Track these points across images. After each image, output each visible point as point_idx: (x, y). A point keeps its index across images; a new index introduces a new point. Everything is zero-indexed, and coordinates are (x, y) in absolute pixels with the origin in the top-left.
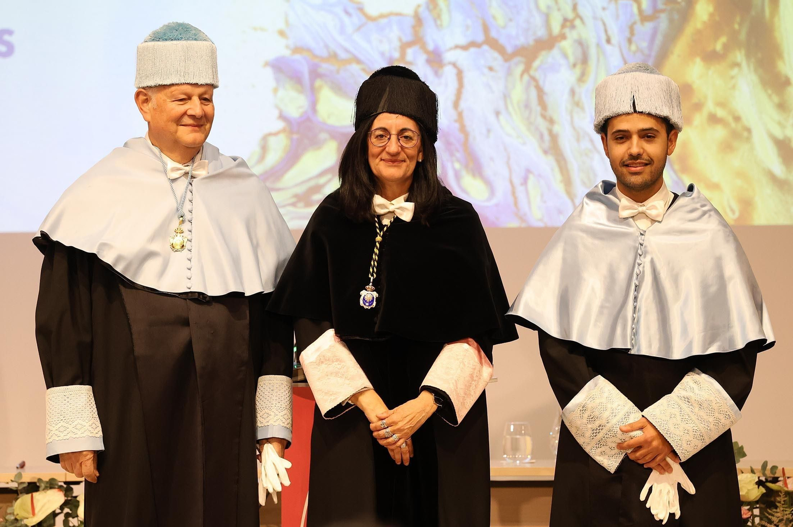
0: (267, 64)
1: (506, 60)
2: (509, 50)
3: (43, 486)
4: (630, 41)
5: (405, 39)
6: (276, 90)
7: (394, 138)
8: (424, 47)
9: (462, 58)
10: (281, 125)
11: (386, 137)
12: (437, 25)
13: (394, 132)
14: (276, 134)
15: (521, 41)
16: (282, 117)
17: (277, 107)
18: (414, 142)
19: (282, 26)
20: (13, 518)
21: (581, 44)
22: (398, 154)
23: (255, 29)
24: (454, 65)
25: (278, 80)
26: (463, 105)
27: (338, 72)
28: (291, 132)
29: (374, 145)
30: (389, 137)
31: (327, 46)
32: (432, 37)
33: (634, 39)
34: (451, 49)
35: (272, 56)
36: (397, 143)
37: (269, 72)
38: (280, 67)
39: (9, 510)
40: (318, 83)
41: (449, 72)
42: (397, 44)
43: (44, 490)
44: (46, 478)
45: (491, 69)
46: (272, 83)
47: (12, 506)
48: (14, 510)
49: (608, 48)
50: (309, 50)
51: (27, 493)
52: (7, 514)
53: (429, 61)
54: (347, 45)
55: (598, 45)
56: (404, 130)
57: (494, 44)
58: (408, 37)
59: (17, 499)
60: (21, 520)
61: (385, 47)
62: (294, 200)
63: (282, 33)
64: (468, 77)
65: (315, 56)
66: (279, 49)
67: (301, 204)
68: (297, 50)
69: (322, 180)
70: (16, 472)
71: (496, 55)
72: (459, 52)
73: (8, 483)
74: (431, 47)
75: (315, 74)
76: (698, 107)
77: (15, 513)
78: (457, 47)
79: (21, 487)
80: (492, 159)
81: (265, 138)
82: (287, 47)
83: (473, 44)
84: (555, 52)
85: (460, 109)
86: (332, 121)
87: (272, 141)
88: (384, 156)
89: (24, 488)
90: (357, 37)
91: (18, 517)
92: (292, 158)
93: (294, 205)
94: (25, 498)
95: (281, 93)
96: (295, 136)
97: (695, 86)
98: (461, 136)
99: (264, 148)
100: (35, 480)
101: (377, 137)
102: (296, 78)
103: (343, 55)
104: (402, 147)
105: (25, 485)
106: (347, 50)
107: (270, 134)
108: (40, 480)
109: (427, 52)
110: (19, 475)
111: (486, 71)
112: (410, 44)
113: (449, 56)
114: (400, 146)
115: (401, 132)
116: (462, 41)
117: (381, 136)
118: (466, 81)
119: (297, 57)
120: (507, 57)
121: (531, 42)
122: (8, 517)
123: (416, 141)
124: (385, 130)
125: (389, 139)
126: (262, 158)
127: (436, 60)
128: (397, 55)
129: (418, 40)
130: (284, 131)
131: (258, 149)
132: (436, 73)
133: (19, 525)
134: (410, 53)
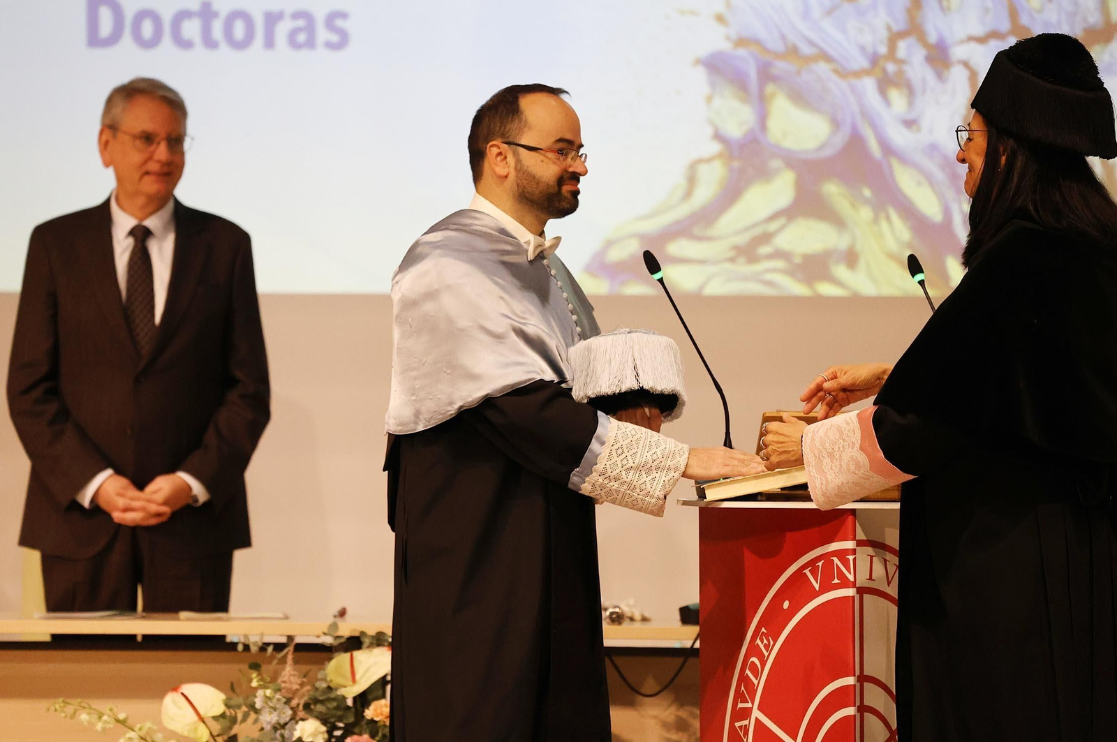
0: (698, 62)
3: (367, 641)
5: (895, 28)
6: (709, 99)
8: (922, 39)
9: (976, 54)
10: (716, 147)
12: (942, 8)
14: (709, 160)
16: (718, 137)
17: (711, 122)
19: (720, 8)
20: (324, 685)
23: (683, 12)
24: (966, 64)
25: (713, 85)
27: (799, 73)
28: (730, 158)
31: (783, 37)
32: (935, 24)
34: (962, 42)
35: (704, 50)
37: (701, 73)
38: (716, 66)
39: (320, 675)
40: (770, 88)
41: (958, 75)
42: (884, 34)
43: (368, 647)
44: (372, 631)
46: (705, 89)
47: (324, 670)
48: (326, 674)
50: (757, 42)
51: (346, 651)
52: (317, 680)
53: (929, 59)
54: (812, 35)
58: (899, 24)
59: (330, 659)
60: (336, 689)
61: (867, 39)
62: (732, 254)
63: (720, 19)
65: (767, 51)
66: (716, 40)
67: (742, 260)
68: (741, 42)
69: (773, 226)
70: (331, 620)
72: (974, 45)
73: (318, 637)
74: (932, 38)
75: (766, 75)
77: (328, 679)
78: (971, 39)
79: (336, 643)
81: (693, 167)
82: (728, 38)
83: (994, 36)
86: (788, 144)
87: (703, 170)
89: (341, 644)
90: (828, 25)
91: (332, 685)
92: (731, 194)
93: (732, 260)
94: (342, 659)
95: (717, 102)
96: (736, 164)
99: (692, 181)
100: (357, 634)
102: (739, 82)
103: (806, 49)
105: (342, 640)
106: (812, 43)
107: (700, 161)
108: (363, 633)
109: (927, 46)
110: (334, 626)
112: (902, 35)
113: (958, 52)
116: (979, 31)
119: (741, 52)
122: (318, 684)
126: (688, 193)
127: (939, 57)
128: (883, 50)
129: (914, 29)
130: (720, 156)
131: (682, 182)
132: (940, 76)
133: (332, 695)
134: (903, 47)
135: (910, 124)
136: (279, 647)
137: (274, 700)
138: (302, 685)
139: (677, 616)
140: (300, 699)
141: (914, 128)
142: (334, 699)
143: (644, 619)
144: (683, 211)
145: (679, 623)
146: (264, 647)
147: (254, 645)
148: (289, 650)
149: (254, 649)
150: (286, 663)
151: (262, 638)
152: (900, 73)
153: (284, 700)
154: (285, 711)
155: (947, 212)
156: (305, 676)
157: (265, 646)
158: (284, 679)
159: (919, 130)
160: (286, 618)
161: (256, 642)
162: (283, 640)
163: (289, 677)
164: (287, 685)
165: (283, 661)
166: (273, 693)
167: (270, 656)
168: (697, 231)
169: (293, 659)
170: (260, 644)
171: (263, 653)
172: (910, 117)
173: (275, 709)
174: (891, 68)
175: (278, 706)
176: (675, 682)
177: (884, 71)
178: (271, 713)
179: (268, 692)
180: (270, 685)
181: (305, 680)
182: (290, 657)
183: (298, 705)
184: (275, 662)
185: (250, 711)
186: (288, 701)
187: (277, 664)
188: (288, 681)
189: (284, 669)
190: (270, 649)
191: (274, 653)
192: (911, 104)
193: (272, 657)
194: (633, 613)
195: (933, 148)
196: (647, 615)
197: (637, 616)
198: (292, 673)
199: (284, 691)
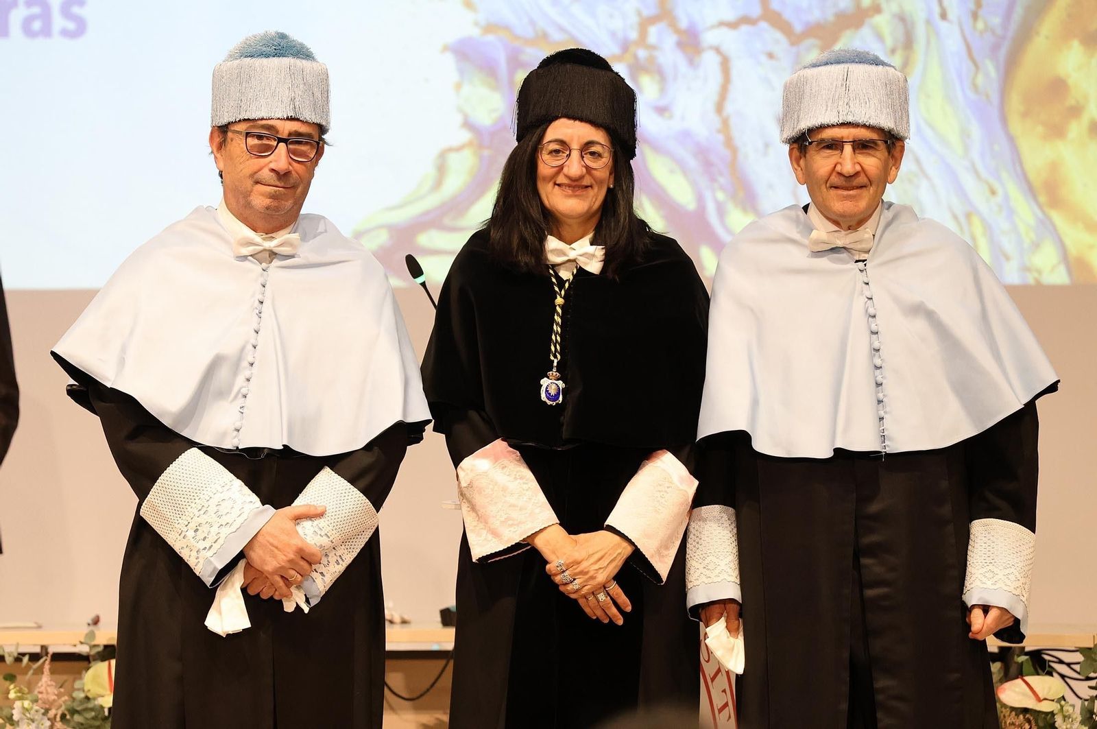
0: (446, 48)
1: (793, 44)
2: (798, 28)
4: (975, 16)
5: (646, 13)
6: (458, 86)
7: (575, 154)
8: (673, 24)
9: (729, 40)
10: (465, 136)
11: (563, 153)
13: (575, 146)
14: (459, 149)
15: (816, 15)
16: (468, 125)
17: (460, 110)
18: (604, 160)
20: (82, 695)
21: (902, 19)
22: (582, 177)
24: (717, 50)
25: (461, 72)
26: (729, 108)
28: (481, 146)
29: (546, 164)
30: (568, 153)
31: (532, 23)
32: (685, 10)
33: (981, 12)
34: (713, 27)
35: (452, 37)
36: (580, 162)
37: (449, 60)
38: (465, 53)
39: (77, 685)
41: (710, 61)
42: (634, 19)
45: (771, 56)
46: (454, 76)
47: (81, 678)
48: (83, 684)
49: (943, 25)
50: (507, 28)
51: (103, 660)
52: (74, 690)
53: (680, 45)
54: (562, 21)
55: (929, 22)
56: (590, 143)
57: (776, 20)
58: (650, 10)
59: (88, 669)
60: (95, 699)
61: (617, 24)
63: (468, 4)
64: (737, 67)
65: (517, 37)
66: (464, 26)
68: (489, 28)
70: (86, 630)
71: (778, 35)
72: (724, 30)
73: (75, 646)
74: (683, 24)
75: (516, 63)
76: (1076, 111)
77: (86, 689)
78: (722, 24)
79: (94, 652)
80: (771, 186)
81: (443, 156)
82: (476, 24)
83: (745, 20)
84: (865, 31)
85: (725, 114)
87: (453, 158)
88: (561, 179)
89: (98, 653)
90: (576, 10)
91: (90, 695)
92: (482, 184)
94: (99, 668)
95: (466, 90)
96: (486, 153)
97: (1071, 82)
98: (727, 153)
99: (441, 170)
101: (551, 152)
102: (488, 69)
103: (556, 36)
104: (587, 167)
105: (100, 649)
106: (561, 29)
107: (450, 150)
109: (677, 31)
110: (91, 635)
111: (763, 59)
112: (653, 20)
113: (710, 38)
114: (585, 167)
115: (586, 147)
116: (730, 16)
117: (557, 151)
118: (734, 73)
119: (490, 38)
120: (794, 39)
121: (830, 17)
122: (75, 694)
123: (606, 159)
124: (562, 142)
125: (569, 156)
126: (438, 184)
127: (690, 43)
128: (634, 35)
129: (664, 14)
130: (470, 144)
131: (432, 172)
132: (691, 62)
133: (90, 705)
134: (653, 32)
135: (662, 110)
136: (34, 657)
137: (33, 712)
138: (59, 695)
139: (439, 619)
140: (57, 710)
141: (667, 114)
142: (92, 709)
143: (404, 622)
144: (432, 201)
145: (440, 625)
146: (19, 659)
147: (10, 656)
148: (46, 660)
149: (9, 660)
150: (43, 673)
151: (17, 648)
152: (652, 59)
153: (43, 711)
154: (43, 722)
155: (700, 199)
156: (61, 687)
157: (21, 657)
158: (41, 690)
159: (671, 117)
160: (39, 627)
161: (12, 652)
162: (37, 650)
163: (46, 688)
164: (44, 696)
165: (40, 671)
166: (31, 703)
167: (25, 667)
168: (447, 221)
169: (50, 669)
170: (16, 655)
171: (18, 664)
172: (663, 103)
173: (33, 721)
174: (642, 54)
175: (36, 717)
176: (436, 685)
177: (635, 57)
178: (29, 724)
179: (27, 704)
180: (28, 696)
181: (62, 690)
182: (47, 667)
183: (56, 715)
184: (31, 672)
185: (6, 722)
186: (47, 711)
187: (33, 674)
188: (44, 691)
189: (40, 679)
190: (26, 659)
191: (30, 663)
192: (663, 91)
193: (28, 668)
194: (392, 615)
195: (685, 135)
196: (406, 617)
197: (397, 619)
198: (49, 683)
199: (40, 702)
